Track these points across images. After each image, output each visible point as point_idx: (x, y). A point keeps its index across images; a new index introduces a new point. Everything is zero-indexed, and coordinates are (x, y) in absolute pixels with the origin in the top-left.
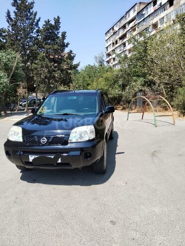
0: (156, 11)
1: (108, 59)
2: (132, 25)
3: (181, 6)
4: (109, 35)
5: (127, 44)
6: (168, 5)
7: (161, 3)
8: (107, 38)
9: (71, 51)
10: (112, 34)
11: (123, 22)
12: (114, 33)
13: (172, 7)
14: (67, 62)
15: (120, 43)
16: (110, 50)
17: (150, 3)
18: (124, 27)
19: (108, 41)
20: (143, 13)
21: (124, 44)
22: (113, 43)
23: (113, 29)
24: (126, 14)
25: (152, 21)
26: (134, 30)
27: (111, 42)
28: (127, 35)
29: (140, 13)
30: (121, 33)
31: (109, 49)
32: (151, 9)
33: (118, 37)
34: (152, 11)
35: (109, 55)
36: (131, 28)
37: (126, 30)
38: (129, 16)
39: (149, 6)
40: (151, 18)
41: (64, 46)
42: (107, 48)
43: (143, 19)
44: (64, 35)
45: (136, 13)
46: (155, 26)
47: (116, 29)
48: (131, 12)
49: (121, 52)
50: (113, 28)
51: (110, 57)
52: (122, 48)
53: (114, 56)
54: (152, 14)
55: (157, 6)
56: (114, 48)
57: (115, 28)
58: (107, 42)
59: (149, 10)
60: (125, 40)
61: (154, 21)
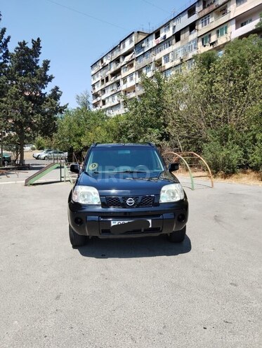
0: (158, 45)
1: (95, 101)
2: (128, 58)
3: (190, 43)
4: (96, 69)
5: (122, 82)
6: (174, 40)
7: (165, 36)
8: (93, 72)
9: (57, 88)
10: (101, 67)
11: (117, 54)
12: (104, 67)
13: (179, 43)
14: (51, 102)
15: (112, 80)
16: (98, 89)
17: (152, 34)
18: (117, 60)
19: (96, 76)
20: (143, 45)
21: (118, 83)
22: (103, 81)
23: (102, 62)
24: (120, 44)
25: (154, 57)
26: (131, 66)
27: (99, 79)
28: (122, 71)
29: (138, 46)
30: (114, 68)
31: (96, 87)
32: (153, 42)
33: (109, 72)
34: (155, 45)
35: (96, 95)
36: (128, 62)
37: (120, 65)
38: (124, 47)
39: (150, 38)
40: (153, 53)
41: (47, 80)
42: (93, 85)
43: (142, 53)
44: (46, 64)
45: (133, 45)
46: (159, 63)
47: (106, 61)
48: (127, 42)
49: (113, 92)
50: (102, 60)
51: (99, 99)
52: (115, 87)
53: (103, 97)
54: (154, 48)
55: (160, 39)
56: (103, 87)
57: (104, 61)
58: (94, 79)
59: (150, 42)
60: (118, 78)
61: (158, 56)
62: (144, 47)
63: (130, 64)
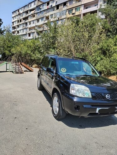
0: (48, 9)
1: (13, 31)
2: (32, 12)
3: (63, 11)
4: (15, 14)
5: (28, 24)
6: (56, 8)
7: (52, 6)
8: (13, 16)
10: (18, 14)
11: (26, 9)
12: (19, 14)
13: (58, 10)
15: (23, 22)
16: (15, 24)
17: (45, 3)
18: (27, 12)
19: (14, 18)
20: (41, 7)
21: (26, 24)
22: (18, 21)
23: (19, 11)
24: (29, 4)
25: (46, 14)
26: (34, 16)
27: (16, 20)
28: (29, 18)
29: (38, 7)
30: (25, 16)
31: (14, 24)
32: (45, 7)
33: (22, 17)
35: (14, 28)
36: (32, 14)
37: (28, 15)
38: (31, 6)
39: (44, 4)
40: (45, 12)
42: (13, 22)
43: (40, 11)
45: (35, 6)
46: (47, 18)
47: (21, 12)
48: (33, 4)
49: (24, 28)
50: (18, 10)
51: (15, 30)
52: (25, 25)
53: (18, 29)
54: (46, 10)
55: (49, 6)
56: (18, 24)
57: (20, 11)
58: (13, 19)
59: (44, 7)
60: (27, 21)
61: (47, 15)
62: (41, 9)
63: (33, 16)
